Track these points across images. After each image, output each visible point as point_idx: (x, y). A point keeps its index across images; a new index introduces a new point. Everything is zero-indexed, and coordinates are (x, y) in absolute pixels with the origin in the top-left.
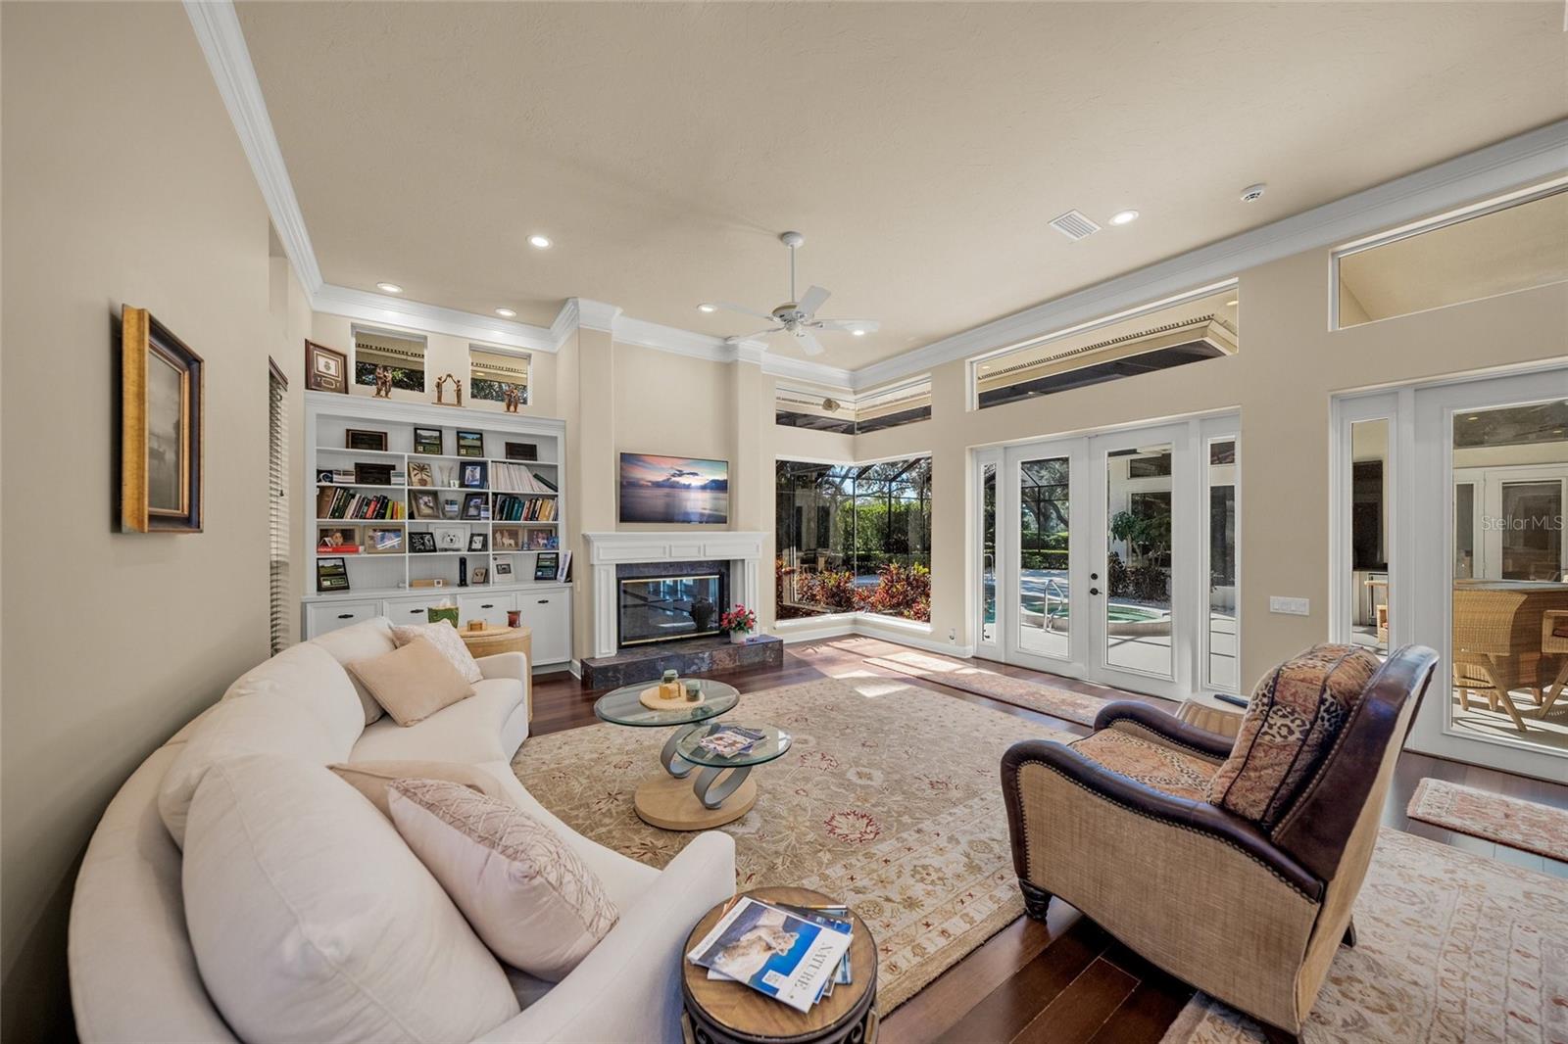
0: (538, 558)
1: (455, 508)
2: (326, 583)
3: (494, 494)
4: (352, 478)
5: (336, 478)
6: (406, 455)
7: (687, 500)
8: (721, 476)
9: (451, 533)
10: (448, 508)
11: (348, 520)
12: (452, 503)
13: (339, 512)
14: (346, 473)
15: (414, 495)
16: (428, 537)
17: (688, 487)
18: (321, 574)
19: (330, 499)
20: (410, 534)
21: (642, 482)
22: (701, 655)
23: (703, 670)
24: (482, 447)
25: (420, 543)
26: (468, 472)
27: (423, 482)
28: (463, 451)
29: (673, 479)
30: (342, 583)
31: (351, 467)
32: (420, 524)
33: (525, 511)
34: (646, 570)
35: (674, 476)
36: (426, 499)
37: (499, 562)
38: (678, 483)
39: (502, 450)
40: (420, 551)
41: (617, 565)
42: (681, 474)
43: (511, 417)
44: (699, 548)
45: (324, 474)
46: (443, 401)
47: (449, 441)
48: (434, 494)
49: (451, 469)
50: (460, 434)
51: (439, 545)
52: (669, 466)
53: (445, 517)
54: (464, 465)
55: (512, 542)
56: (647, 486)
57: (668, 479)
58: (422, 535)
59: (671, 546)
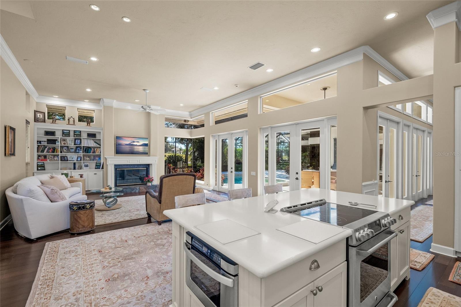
0: (96, 163)
1: (73, 150)
2: (39, 168)
3: (83, 147)
4: (46, 143)
5: (42, 143)
6: (60, 137)
7: (135, 148)
8: (146, 142)
9: (72, 156)
10: (71, 150)
11: (45, 153)
12: (72, 149)
13: (43, 151)
14: (45, 142)
15: (62, 147)
16: (66, 157)
17: (136, 145)
18: (38, 166)
19: (40, 148)
20: (61, 157)
21: (122, 144)
22: (136, 188)
23: (137, 191)
24: (80, 135)
25: (64, 159)
26: (76, 141)
27: (64, 144)
28: (75, 136)
29: (132, 143)
30: (43, 168)
31: (46, 140)
32: (64, 154)
33: (92, 151)
34: (124, 166)
35: (132, 142)
36: (65, 148)
37: (85, 164)
38: (133, 144)
39: (86, 135)
40: (63, 161)
41: (115, 165)
42: (134, 142)
43: (88, 127)
44: (138, 161)
45: (39, 142)
46: (70, 123)
47: (72, 133)
48: (68, 147)
49: (72, 140)
50: (75, 131)
51: (69, 159)
52: (131, 140)
53: (70, 152)
54: (75, 139)
55: (89, 159)
56: (124, 145)
57: (130, 143)
58: (64, 157)
59: (129, 160)
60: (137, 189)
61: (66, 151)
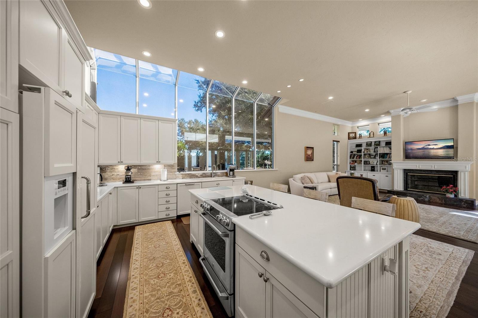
1: (373, 156)
2: (352, 169)
3: (379, 153)
4: (356, 152)
5: (353, 152)
6: (364, 147)
9: (373, 161)
10: (372, 156)
11: (355, 159)
12: (372, 155)
13: (353, 158)
14: (356, 151)
15: (365, 155)
17: (433, 149)
18: (351, 167)
19: (352, 156)
20: (364, 161)
21: (413, 149)
23: (426, 200)
24: (379, 144)
25: (366, 163)
26: (376, 149)
27: (367, 152)
28: (375, 145)
29: (426, 147)
30: (355, 169)
31: (356, 150)
32: (366, 159)
33: (388, 157)
34: (416, 171)
35: (426, 146)
36: (367, 155)
37: (383, 167)
38: (428, 148)
39: (385, 144)
40: (366, 164)
41: (404, 169)
42: (429, 145)
43: (385, 137)
46: (371, 137)
47: (373, 144)
48: (369, 154)
49: (373, 149)
50: (375, 142)
51: (371, 163)
52: (424, 143)
53: (371, 158)
54: (375, 148)
55: (387, 163)
56: (415, 149)
57: (424, 147)
58: (367, 162)
59: (419, 165)
60: (426, 197)
61: (368, 157)
